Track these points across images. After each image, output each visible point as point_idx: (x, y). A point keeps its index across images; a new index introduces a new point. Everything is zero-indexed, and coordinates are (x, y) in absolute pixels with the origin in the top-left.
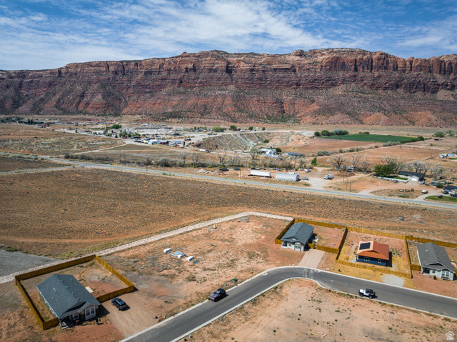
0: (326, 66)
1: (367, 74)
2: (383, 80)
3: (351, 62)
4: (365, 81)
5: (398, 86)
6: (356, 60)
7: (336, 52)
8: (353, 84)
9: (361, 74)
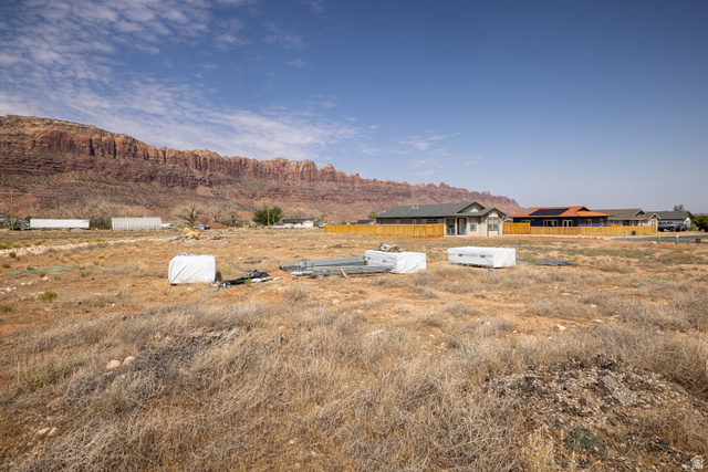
0: (42, 142)
1: (109, 159)
2: (134, 171)
3: (84, 142)
4: (108, 170)
5: (152, 178)
6: (91, 140)
7: (57, 125)
8: (90, 172)
9: (99, 159)
